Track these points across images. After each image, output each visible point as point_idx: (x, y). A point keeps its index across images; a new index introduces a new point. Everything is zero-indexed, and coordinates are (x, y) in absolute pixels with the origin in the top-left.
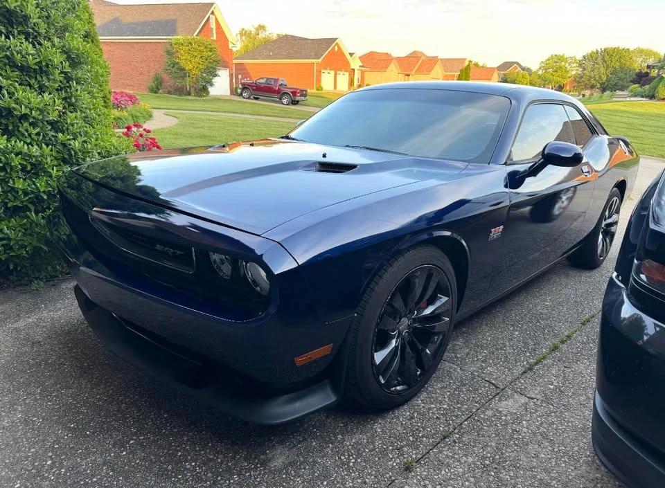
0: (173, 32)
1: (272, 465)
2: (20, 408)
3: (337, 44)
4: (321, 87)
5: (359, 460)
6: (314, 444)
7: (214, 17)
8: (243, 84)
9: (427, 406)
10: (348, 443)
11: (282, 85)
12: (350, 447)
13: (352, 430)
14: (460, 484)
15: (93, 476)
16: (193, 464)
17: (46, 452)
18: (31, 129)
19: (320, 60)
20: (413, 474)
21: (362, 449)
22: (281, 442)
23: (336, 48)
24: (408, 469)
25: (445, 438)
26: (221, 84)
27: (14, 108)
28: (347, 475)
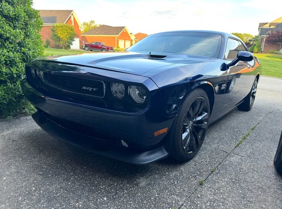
0: (55, 22)
1: (141, 185)
2: (13, 167)
3: (125, 29)
4: (119, 47)
5: (179, 182)
6: (157, 176)
7: (73, 16)
8: (85, 45)
9: (201, 160)
10: (172, 176)
11: (102, 45)
12: (173, 177)
13: (172, 170)
14: (226, 189)
15: (57, 193)
16: (104, 186)
17: (31, 184)
18: (9, 45)
19: (118, 35)
20: (204, 186)
21: (179, 178)
22: (142, 176)
23: (125, 31)
24: (201, 184)
25: (212, 172)
26: (76, 44)
27: (3, 34)
28: (175, 188)
